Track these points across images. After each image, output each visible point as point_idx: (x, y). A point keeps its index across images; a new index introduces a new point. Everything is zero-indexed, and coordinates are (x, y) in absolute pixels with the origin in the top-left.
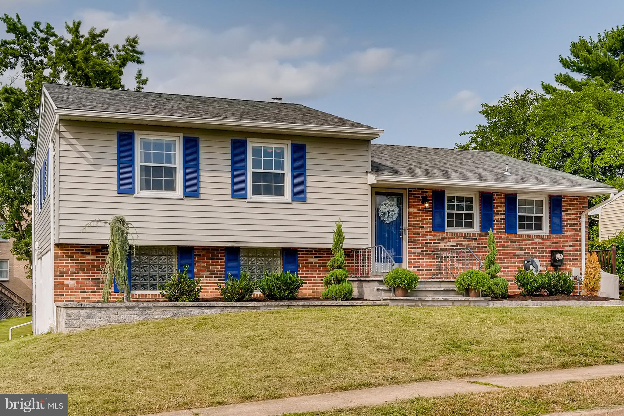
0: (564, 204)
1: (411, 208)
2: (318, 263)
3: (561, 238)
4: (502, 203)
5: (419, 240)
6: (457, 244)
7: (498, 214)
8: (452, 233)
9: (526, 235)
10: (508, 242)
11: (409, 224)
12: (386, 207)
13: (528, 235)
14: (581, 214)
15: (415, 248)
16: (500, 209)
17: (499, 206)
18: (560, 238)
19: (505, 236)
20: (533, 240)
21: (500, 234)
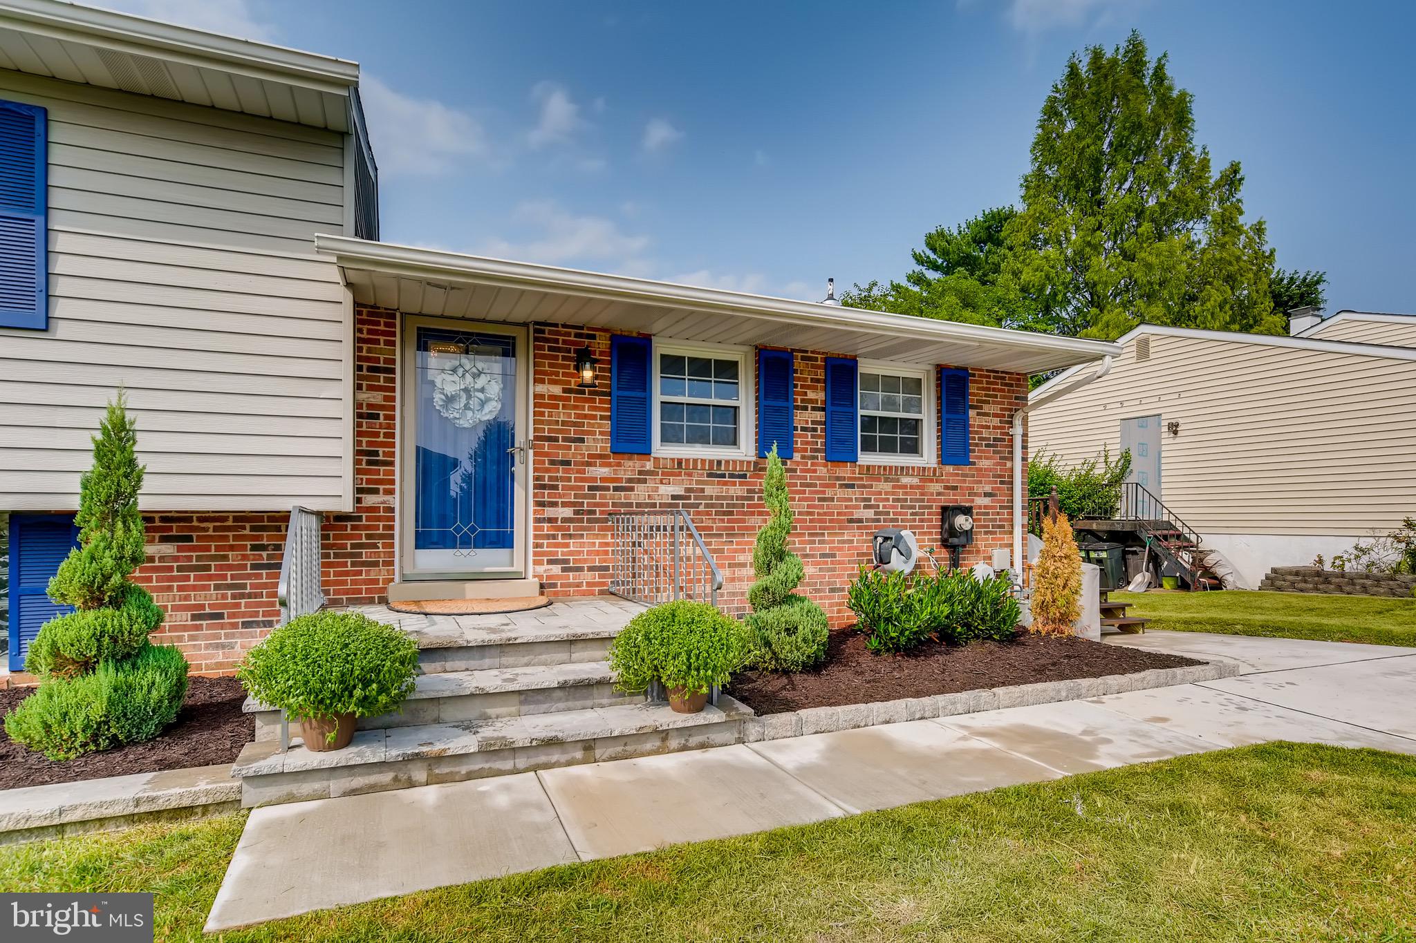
0: (973, 388)
1: (542, 381)
2: (176, 559)
3: (967, 476)
4: (818, 381)
5: (569, 479)
6: (688, 490)
7: (806, 408)
8: (673, 460)
9: (879, 467)
10: (834, 486)
11: (535, 430)
12: (455, 378)
13: (885, 468)
14: (1012, 416)
15: (554, 504)
16: (811, 395)
17: (809, 387)
18: (963, 475)
19: (825, 470)
20: (898, 480)
21: (813, 464)
